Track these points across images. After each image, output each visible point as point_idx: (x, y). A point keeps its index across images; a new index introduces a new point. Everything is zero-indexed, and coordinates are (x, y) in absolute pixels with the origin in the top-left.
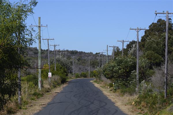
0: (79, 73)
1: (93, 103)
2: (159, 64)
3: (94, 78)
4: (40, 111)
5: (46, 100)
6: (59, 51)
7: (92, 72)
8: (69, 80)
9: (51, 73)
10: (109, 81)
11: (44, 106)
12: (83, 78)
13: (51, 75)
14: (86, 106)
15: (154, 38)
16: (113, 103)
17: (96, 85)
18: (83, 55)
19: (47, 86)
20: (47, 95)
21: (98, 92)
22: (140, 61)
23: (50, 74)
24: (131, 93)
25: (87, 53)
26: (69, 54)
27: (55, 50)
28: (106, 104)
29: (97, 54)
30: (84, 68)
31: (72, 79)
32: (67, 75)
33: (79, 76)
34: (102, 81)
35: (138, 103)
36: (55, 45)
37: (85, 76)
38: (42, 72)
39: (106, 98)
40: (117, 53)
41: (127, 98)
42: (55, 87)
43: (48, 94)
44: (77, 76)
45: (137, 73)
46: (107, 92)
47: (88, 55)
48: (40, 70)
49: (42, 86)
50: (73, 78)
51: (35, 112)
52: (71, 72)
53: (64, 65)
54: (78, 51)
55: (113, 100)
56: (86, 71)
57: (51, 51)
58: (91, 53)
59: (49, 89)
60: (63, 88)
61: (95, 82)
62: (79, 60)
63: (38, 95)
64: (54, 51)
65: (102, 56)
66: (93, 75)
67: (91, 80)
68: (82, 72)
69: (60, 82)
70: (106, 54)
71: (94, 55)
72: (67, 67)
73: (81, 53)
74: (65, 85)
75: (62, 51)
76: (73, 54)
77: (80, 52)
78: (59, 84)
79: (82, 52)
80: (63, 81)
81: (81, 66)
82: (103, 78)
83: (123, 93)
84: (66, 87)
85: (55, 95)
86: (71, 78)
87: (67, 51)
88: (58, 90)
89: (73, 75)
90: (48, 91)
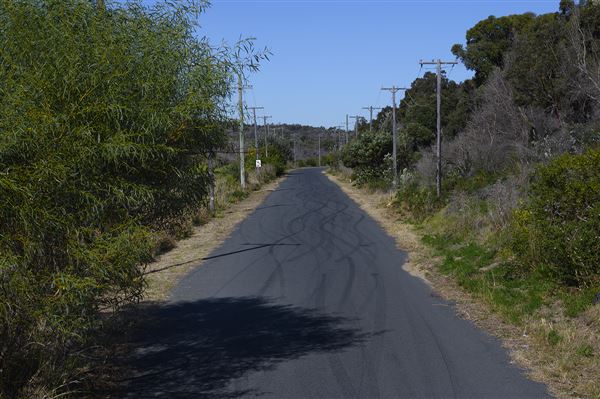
0: (305, 160)
1: (325, 205)
2: (428, 143)
3: (328, 166)
4: (245, 220)
5: (253, 203)
6: (272, 126)
7: (324, 158)
8: (289, 171)
9: (260, 161)
10: (351, 171)
11: (251, 212)
12: (310, 167)
14: (315, 211)
15: (420, 102)
16: (357, 206)
17: (331, 178)
18: (309, 131)
19: (253, 181)
20: (255, 194)
21: (335, 188)
22: (399, 138)
23: (258, 163)
24: (386, 189)
25: (315, 128)
26: (288, 130)
27: (265, 124)
28: (347, 207)
29: (331, 128)
30: (311, 152)
31: (293, 170)
32: (285, 163)
33: (305, 163)
34: (341, 171)
35: (396, 204)
36: (265, 117)
37: (314, 165)
38: (246, 160)
39: (346, 197)
40: (362, 126)
41: (378, 197)
42: (267, 182)
44: (301, 165)
45: (393, 157)
46: (347, 188)
47: (317, 132)
48: (242, 156)
49: (246, 181)
50: (294, 167)
51: (237, 221)
52: (291, 159)
53: (279, 147)
54: (302, 126)
55: (357, 201)
56: (315, 156)
57: (259, 126)
58: (323, 128)
59: (257, 185)
60: (280, 183)
61: (330, 173)
62: (303, 139)
63: (240, 196)
64: (263, 126)
65: (339, 131)
66: (326, 162)
67: (323, 169)
68: (308, 158)
69: (274, 174)
70: (346, 129)
71: (326, 131)
72: (285, 150)
73: (307, 128)
74: (282, 179)
75: (277, 126)
76: (295, 129)
77: (304, 127)
78: (272, 178)
79: (308, 126)
80: (280, 173)
81: (306, 149)
82: (342, 166)
83: (373, 189)
84: (284, 181)
85: (266, 194)
86: (291, 168)
87: (285, 125)
88: (272, 186)
89: (295, 164)
90: (257, 188)
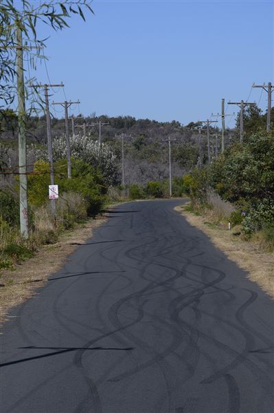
0: (141, 186)
1: (182, 274)
3: (185, 197)
4: (27, 300)
5: (43, 268)
6: (80, 120)
7: (178, 182)
8: (110, 206)
9: (56, 187)
10: (230, 208)
11: (37, 285)
12: (151, 199)
13: (57, 191)
14: (161, 284)
16: (244, 273)
17: (192, 219)
18: (150, 131)
19: (44, 225)
20: (45, 251)
21: (198, 240)
23: (54, 190)
25: (163, 124)
26: (109, 128)
27: (67, 116)
28: (223, 275)
29: (191, 125)
30: (154, 170)
31: (119, 204)
32: (104, 191)
33: (141, 192)
34: (210, 208)
36: (66, 103)
37: (159, 194)
38: (29, 183)
39: (221, 257)
40: (250, 121)
42: (69, 227)
43: (48, 249)
44: (135, 195)
46: (224, 240)
47: (166, 131)
48: (23, 180)
49: (31, 226)
50: (122, 198)
51: (13, 303)
52: (116, 183)
53: (94, 161)
54: (137, 119)
55: (243, 264)
56: (161, 177)
57: (55, 121)
58: (175, 124)
59: (51, 233)
60: (94, 230)
61: (190, 209)
62: (138, 145)
63: (18, 254)
64: (63, 121)
65: (210, 131)
66: (183, 189)
67: (177, 203)
68: (149, 182)
69: (84, 211)
70: (220, 126)
71: (182, 130)
72: (104, 166)
73: (145, 124)
74: (99, 222)
75: (89, 120)
76: (122, 127)
77: (141, 122)
78: (80, 219)
79: (147, 120)
80: (94, 210)
81: (144, 164)
82: (214, 198)
84: (102, 227)
85: (69, 250)
86: (116, 200)
87: (104, 118)
88: (80, 235)
89: (123, 192)
90: (49, 239)
